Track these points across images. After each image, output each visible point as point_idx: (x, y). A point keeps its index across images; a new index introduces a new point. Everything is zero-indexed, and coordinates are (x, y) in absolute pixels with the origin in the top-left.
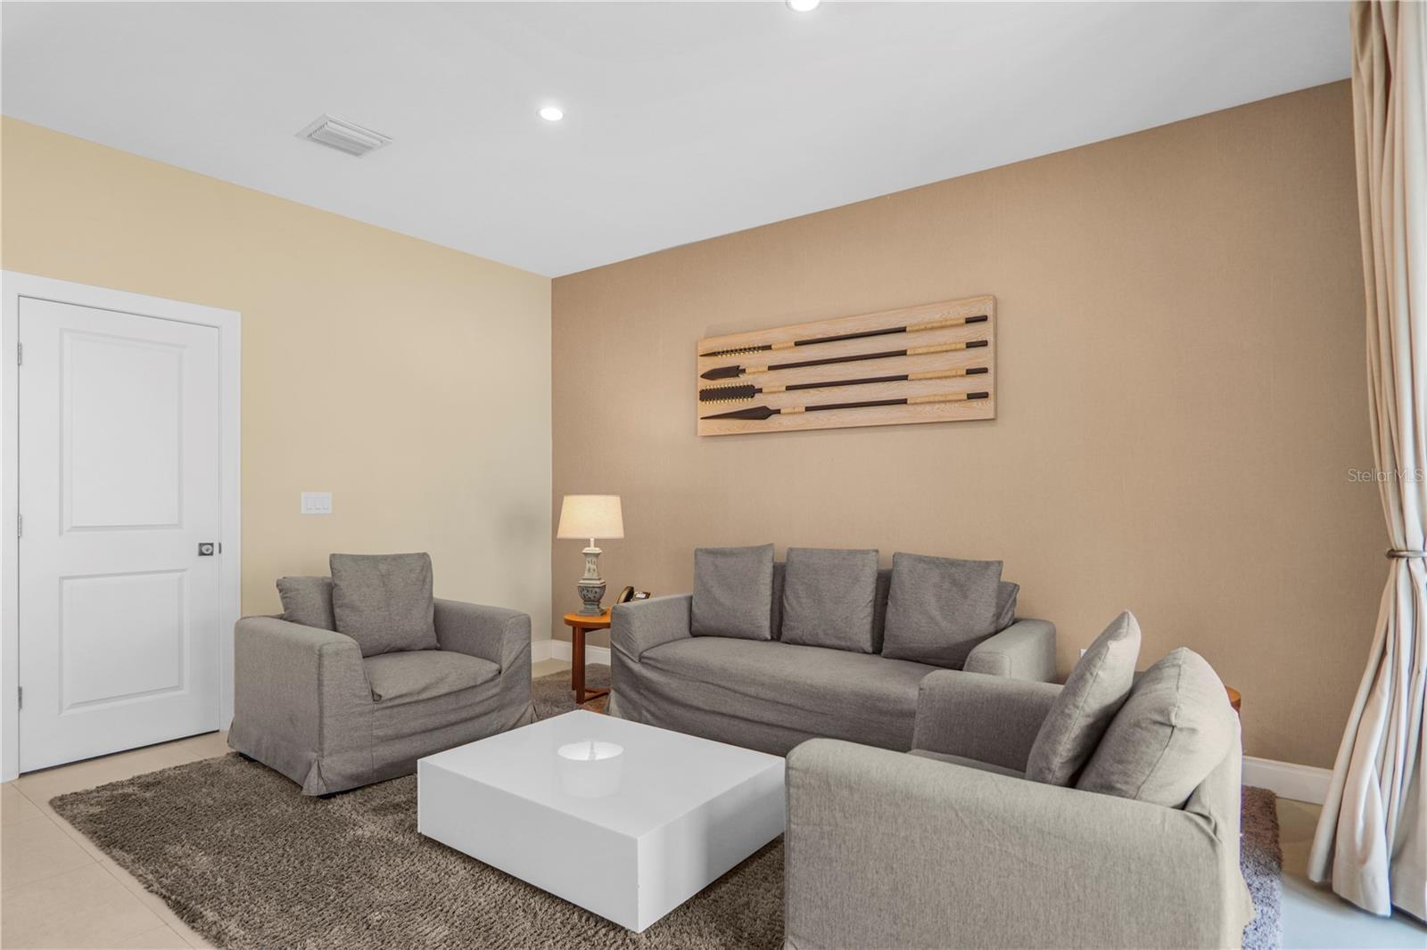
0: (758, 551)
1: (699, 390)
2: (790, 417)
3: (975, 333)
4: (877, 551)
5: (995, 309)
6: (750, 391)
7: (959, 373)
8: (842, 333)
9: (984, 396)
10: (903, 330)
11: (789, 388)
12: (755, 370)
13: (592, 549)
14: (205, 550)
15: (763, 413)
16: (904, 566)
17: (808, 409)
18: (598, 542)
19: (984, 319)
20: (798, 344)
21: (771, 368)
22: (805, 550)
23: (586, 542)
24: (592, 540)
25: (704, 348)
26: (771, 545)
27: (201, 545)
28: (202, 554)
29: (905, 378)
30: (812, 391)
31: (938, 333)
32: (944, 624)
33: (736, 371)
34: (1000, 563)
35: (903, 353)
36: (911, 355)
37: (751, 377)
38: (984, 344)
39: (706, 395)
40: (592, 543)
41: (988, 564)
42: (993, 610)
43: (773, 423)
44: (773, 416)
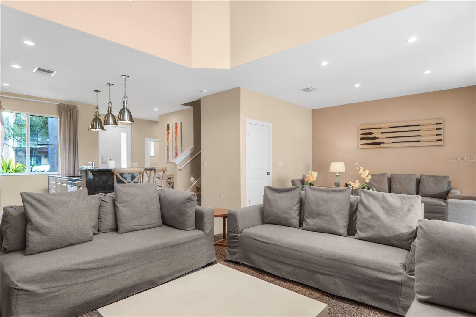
0: (383, 175)
1: (360, 138)
2: (387, 144)
3: (439, 126)
4: (416, 174)
5: (444, 121)
6: (375, 138)
7: (434, 135)
8: (402, 125)
9: (441, 140)
10: (419, 125)
11: (387, 138)
12: (376, 133)
13: (337, 175)
14: (268, 174)
15: (379, 143)
16: (424, 177)
17: (392, 142)
18: (339, 173)
19: (441, 123)
20: (389, 128)
21: (381, 133)
22: (396, 174)
23: (336, 173)
24: (337, 172)
25: (360, 128)
26: (386, 173)
27: (268, 173)
28: (268, 175)
29: (420, 136)
30: (393, 138)
31: (428, 126)
32: (436, 189)
33: (371, 134)
34: (448, 176)
35: (419, 130)
36: (421, 131)
37: (375, 135)
38: (441, 129)
39: (362, 139)
40: (337, 173)
41: (445, 176)
42: (447, 186)
43: (382, 145)
44: (382, 144)
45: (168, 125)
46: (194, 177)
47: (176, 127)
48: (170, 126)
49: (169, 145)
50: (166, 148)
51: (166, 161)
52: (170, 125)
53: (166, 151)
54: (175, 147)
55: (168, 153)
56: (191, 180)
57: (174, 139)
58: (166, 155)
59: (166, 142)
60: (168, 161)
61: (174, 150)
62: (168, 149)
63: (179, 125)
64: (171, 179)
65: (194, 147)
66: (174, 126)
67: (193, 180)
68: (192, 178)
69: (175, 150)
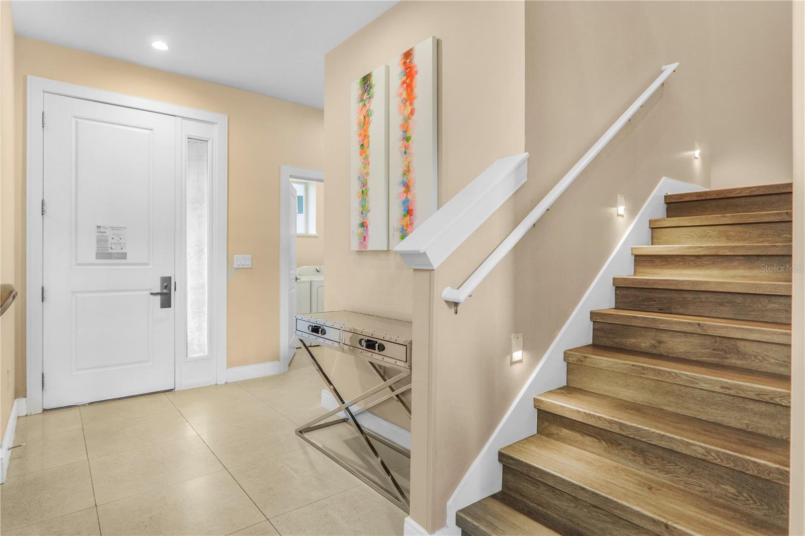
45: (366, 81)
46: (525, 348)
47: (409, 72)
48: (378, 81)
49: (372, 168)
50: (356, 187)
51: (355, 245)
52: (374, 75)
53: (355, 202)
54: (401, 171)
55: (364, 211)
56: (512, 363)
57: (396, 133)
58: (356, 220)
59: (356, 161)
60: (365, 247)
61: (397, 190)
62: (364, 194)
63: (423, 61)
64: (382, 348)
65: (529, 160)
66: (397, 71)
67: (521, 361)
68: (518, 355)
69: (402, 189)
